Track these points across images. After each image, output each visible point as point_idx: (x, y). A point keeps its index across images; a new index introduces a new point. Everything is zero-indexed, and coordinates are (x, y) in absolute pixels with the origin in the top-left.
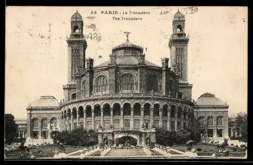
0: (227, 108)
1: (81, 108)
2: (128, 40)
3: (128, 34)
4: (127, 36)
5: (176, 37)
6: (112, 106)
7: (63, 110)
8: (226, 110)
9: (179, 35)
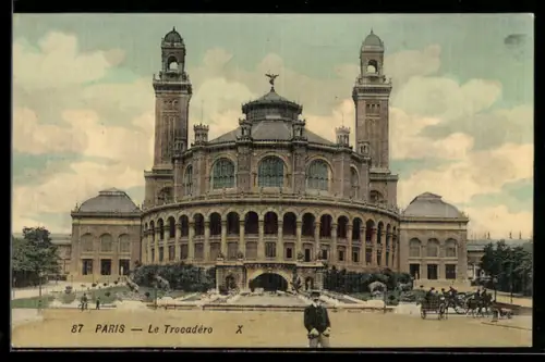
0: (466, 223)
1: (184, 218)
2: (273, 90)
3: (272, 79)
4: (272, 82)
5: (366, 84)
6: (242, 218)
7: (147, 220)
8: (463, 227)
9: (373, 79)
